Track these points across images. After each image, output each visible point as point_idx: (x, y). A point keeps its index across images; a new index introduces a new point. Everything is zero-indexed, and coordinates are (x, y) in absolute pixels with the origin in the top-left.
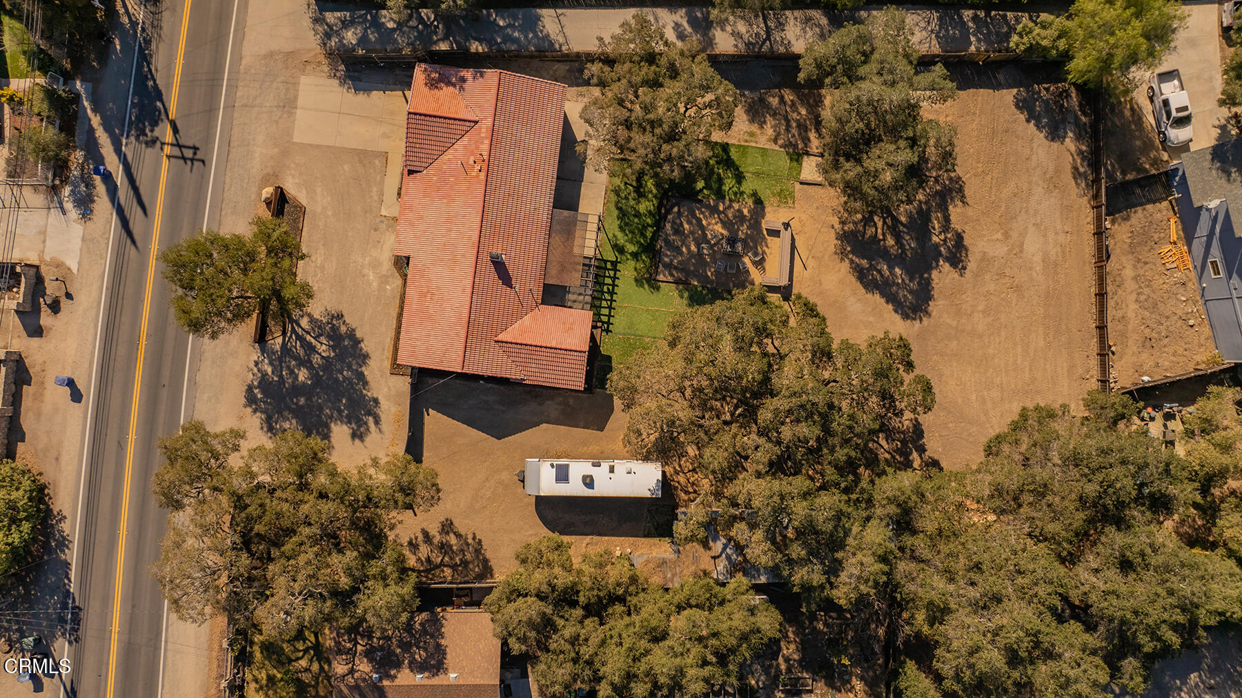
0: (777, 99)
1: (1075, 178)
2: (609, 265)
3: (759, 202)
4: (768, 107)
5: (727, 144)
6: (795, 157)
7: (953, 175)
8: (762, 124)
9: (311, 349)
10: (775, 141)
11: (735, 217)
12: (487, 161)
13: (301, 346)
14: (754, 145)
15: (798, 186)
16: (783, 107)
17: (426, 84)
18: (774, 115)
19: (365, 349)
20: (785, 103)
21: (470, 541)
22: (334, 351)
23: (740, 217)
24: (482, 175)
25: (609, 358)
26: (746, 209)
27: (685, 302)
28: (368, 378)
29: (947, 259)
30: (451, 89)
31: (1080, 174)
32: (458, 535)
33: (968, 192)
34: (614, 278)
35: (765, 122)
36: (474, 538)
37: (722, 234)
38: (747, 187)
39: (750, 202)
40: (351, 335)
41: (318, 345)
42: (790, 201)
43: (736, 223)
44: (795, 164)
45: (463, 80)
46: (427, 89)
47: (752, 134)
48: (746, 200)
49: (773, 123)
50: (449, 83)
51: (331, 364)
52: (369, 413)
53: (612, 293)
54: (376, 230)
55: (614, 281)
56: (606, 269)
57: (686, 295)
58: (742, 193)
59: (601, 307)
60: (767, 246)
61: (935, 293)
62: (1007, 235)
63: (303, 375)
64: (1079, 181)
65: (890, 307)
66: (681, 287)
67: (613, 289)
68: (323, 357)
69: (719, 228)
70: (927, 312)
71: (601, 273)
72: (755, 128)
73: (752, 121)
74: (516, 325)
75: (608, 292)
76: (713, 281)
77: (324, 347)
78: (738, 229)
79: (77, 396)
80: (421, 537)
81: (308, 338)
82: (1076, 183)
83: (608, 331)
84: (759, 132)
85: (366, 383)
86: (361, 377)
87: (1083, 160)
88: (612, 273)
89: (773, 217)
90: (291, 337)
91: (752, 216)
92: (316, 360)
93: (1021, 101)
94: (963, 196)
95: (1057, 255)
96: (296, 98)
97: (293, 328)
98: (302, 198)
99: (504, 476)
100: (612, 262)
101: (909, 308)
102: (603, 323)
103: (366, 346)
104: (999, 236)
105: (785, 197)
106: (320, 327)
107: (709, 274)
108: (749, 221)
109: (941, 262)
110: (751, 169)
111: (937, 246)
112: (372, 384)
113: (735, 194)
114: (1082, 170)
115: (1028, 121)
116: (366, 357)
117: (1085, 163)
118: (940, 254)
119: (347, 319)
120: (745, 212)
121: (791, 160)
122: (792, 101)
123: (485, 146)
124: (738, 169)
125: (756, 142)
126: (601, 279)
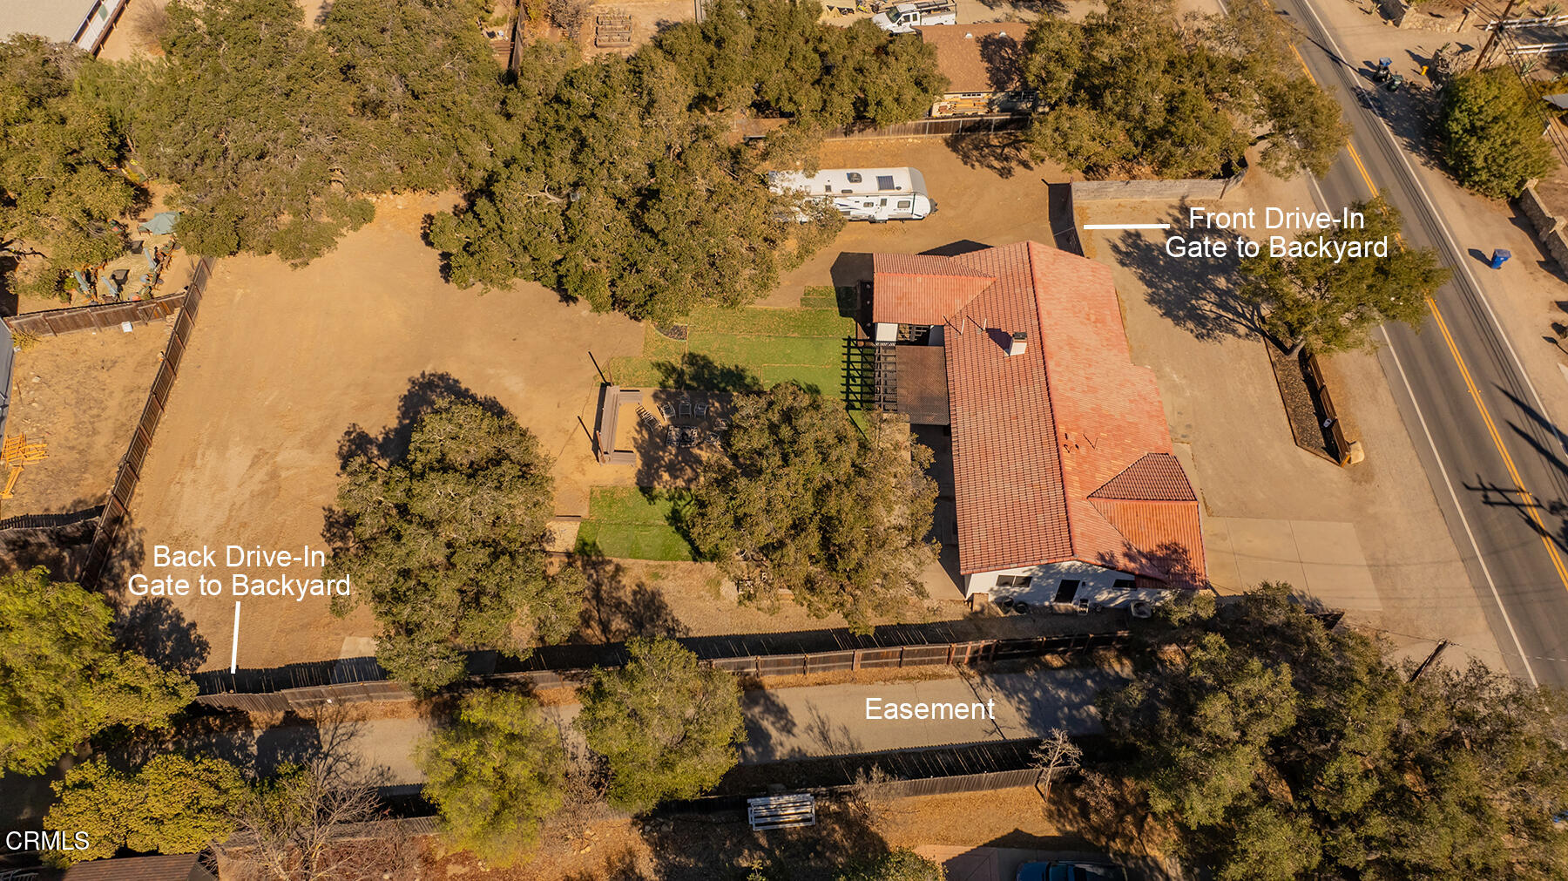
0: (614, 627)
1: (142, 553)
2: (857, 405)
3: (646, 489)
4: (628, 615)
5: (695, 560)
6: (587, 548)
7: (339, 544)
8: (640, 590)
9: (1222, 305)
10: (618, 569)
11: (682, 469)
12: (1061, 446)
13: (1235, 308)
14: (652, 563)
15: (584, 513)
16: (604, 616)
17: (1185, 551)
18: (619, 604)
19: (1155, 307)
20: (600, 622)
21: (977, 164)
22: (1193, 305)
23: (673, 469)
24: (1061, 429)
25: (843, 314)
26: (664, 482)
27: (748, 373)
28: (1140, 283)
29: (371, 441)
30: (1145, 549)
31: (131, 558)
32: (991, 167)
33: (321, 525)
34: (848, 392)
35: (635, 593)
36: (973, 166)
37: (701, 449)
38: (663, 507)
39: (658, 488)
40: (1178, 321)
41: (1214, 309)
42: (597, 494)
43: (679, 463)
44: (589, 540)
45: (1129, 556)
46: (1183, 542)
47: (656, 576)
48: (664, 491)
49: (621, 594)
50: (1150, 557)
51: (1191, 294)
52: (1127, 254)
53: (848, 377)
54: (1189, 426)
55: (848, 389)
56: (861, 402)
57: (748, 381)
58: (671, 499)
59: (862, 362)
60: (634, 439)
61: (398, 403)
62: (273, 475)
63: (1221, 282)
64: (136, 548)
65: (463, 386)
66: (756, 388)
67: (848, 381)
68: (1204, 299)
69: (704, 455)
70: (413, 382)
71: (867, 397)
72: (650, 585)
73: (655, 595)
74: (971, 298)
75: (854, 378)
76: (712, 398)
77: (1207, 308)
78: (676, 456)
79: (1476, 254)
80: (1032, 164)
81: (1231, 316)
82: (141, 546)
83: (849, 340)
84: (644, 579)
85: (1142, 278)
86: (1149, 284)
87: (119, 576)
88: (852, 397)
89: (623, 471)
90: (1252, 315)
91: (657, 472)
92: (1213, 297)
93: (195, 655)
94: (328, 518)
95: (203, 455)
96: (1376, 580)
97: (1254, 324)
98: (1306, 457)
99: (951, 213)
100: (853, 408)
101: (438, 386)
102: (856, 347)
103: (1155, 311)
104: (284, 474)
105: (604, 497)
106: (1221, 326)
107: (717, 404)
108: (661, 466)
109: (380, 438)
110: (656, 531)
111: (383, 455)
112: (1135, 279)
113: (681, 497)
114: (126, 563)
115: (193, 625)
116: (1152, 300)
117: (116, 571)
118: (380, 447)
119: (1191, 336)
120: (666, 476)
121: (594, 544)
122: (588, 626)
123: (1069, 465)
124: (678, 529)
125: (647, 565)
126: (866, 389)
